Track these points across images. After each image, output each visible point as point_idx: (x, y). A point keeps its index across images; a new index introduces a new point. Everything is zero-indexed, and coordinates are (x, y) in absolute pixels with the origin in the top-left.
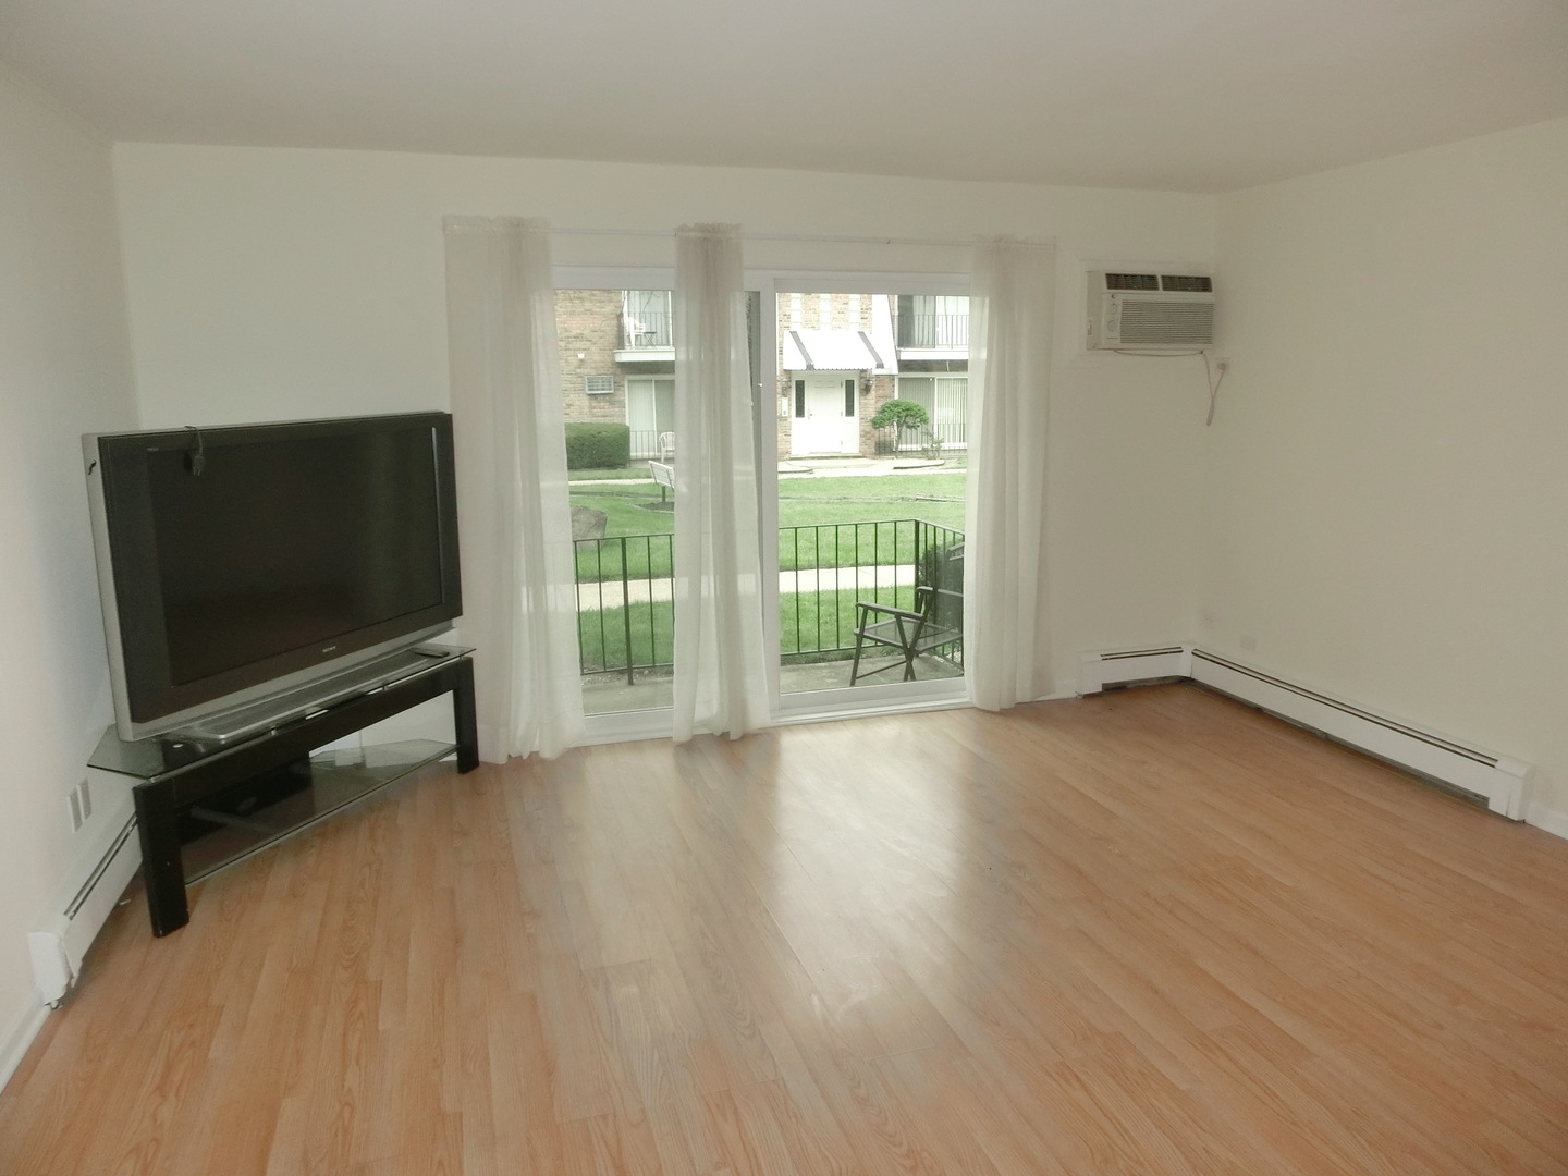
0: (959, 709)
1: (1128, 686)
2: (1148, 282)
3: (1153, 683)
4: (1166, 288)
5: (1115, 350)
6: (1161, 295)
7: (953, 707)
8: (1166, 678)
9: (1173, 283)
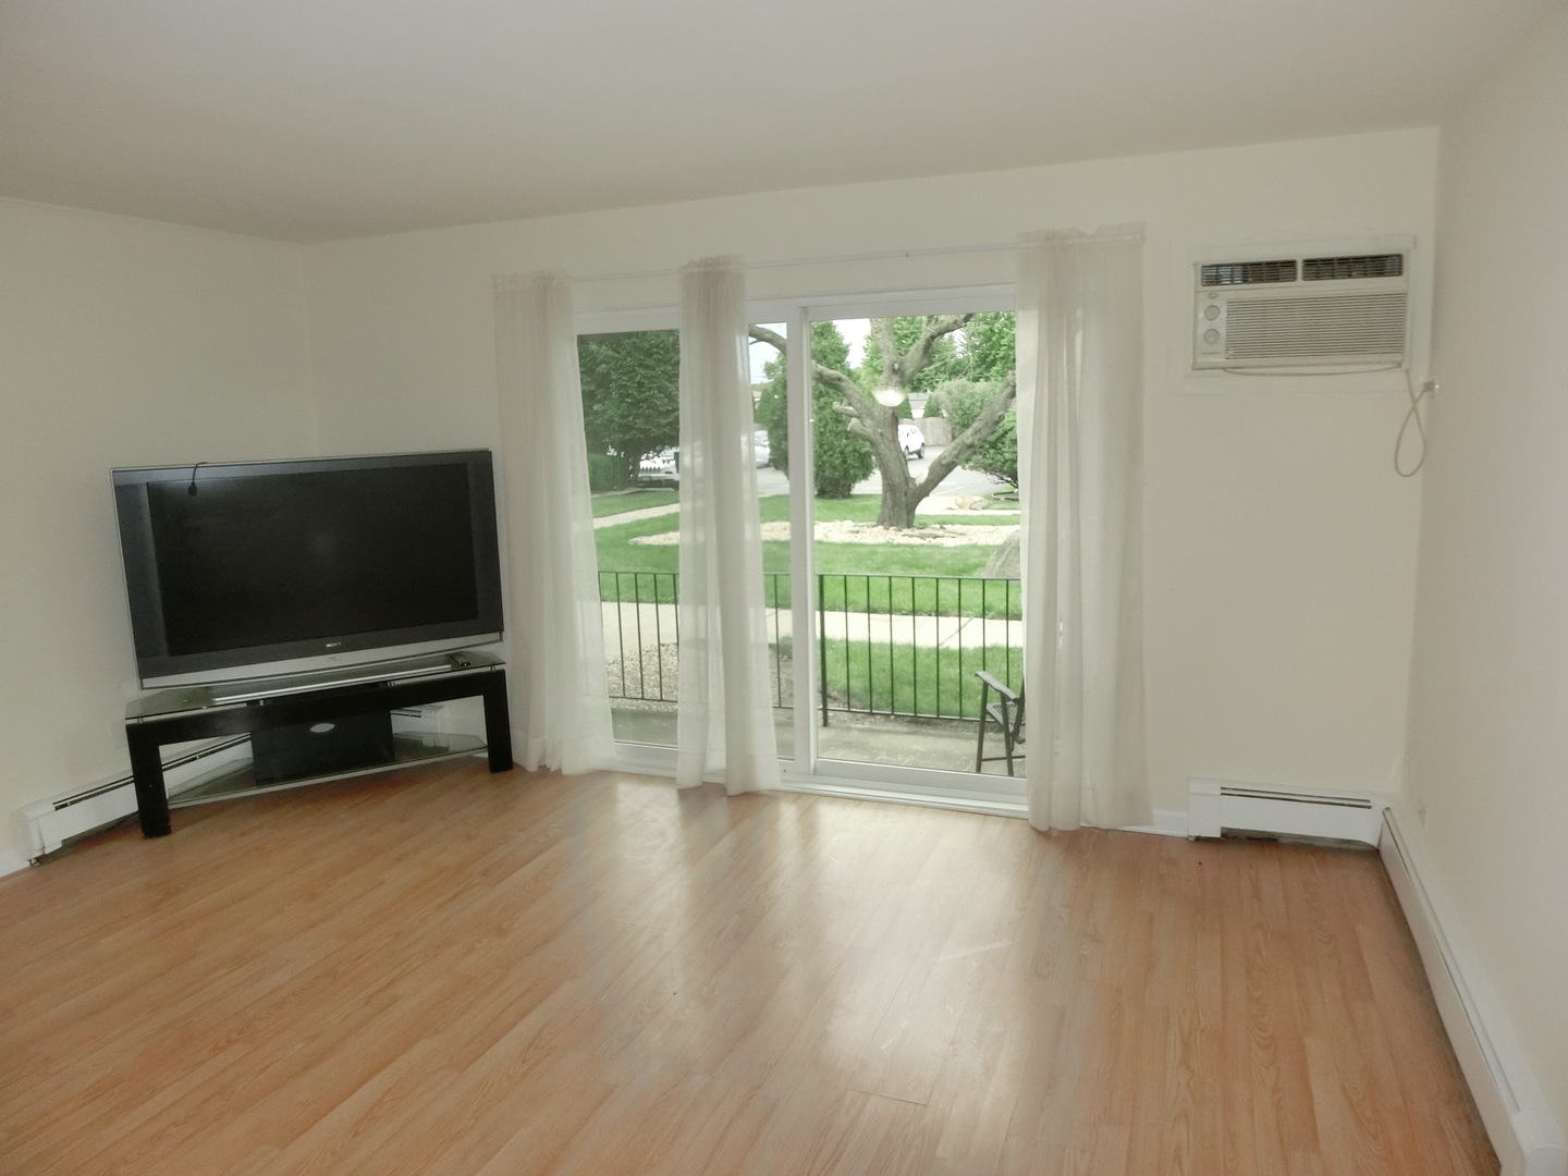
0: (1010, 818)
1: (1281, 840)
2: (1276, 270)
3: (1326, 844)
4: (1306, 277)
5: (1224, 369)
6: (1301, 288)
7: (1006, 814)
8: (1349, 841)
9: (1321, 268)
